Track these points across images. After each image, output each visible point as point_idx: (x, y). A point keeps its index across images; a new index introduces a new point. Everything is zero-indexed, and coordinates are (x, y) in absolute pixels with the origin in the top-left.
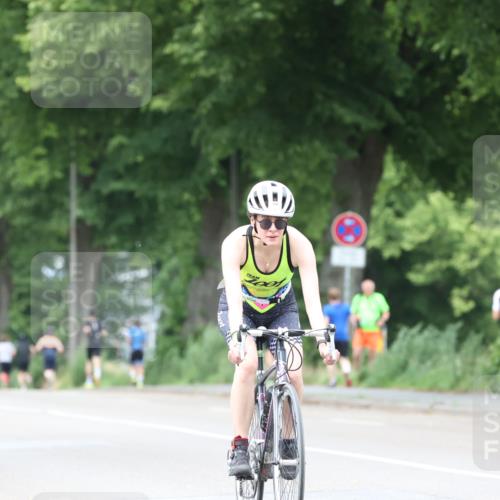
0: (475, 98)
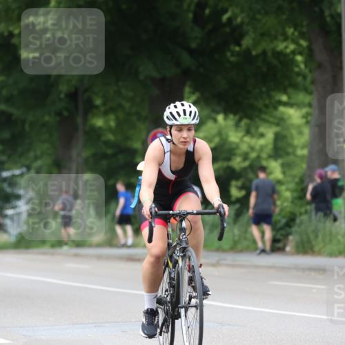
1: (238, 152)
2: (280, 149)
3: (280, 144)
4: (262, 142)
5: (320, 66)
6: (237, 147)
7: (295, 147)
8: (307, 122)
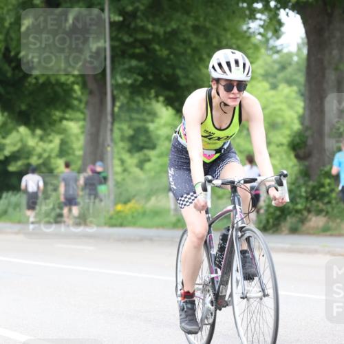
0: (40, 81)
1: (35, 153)
2: (64, 150)
3: (64, 147)
4: (52, 146)
5: (91, 93)
6: (34, 149)
7: (73, 150)
8: (83, 132)
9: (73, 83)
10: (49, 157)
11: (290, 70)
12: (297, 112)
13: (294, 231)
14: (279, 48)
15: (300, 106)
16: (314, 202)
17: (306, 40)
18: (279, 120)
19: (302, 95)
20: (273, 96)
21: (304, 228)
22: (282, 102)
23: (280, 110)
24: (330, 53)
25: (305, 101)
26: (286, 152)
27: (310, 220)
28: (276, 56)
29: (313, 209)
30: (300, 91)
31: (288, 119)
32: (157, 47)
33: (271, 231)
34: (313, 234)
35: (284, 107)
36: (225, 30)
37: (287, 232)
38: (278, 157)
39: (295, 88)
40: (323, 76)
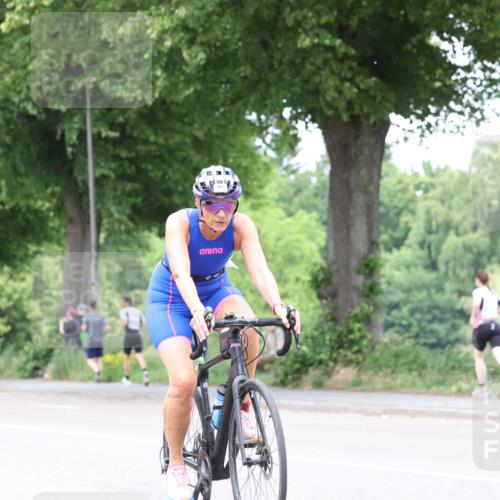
0: (7, 207)
9: (49, 210)
10: (20, 299)
11: (306, 192)
12: (318, 244)
13: (318, 385)
14: (295, 168)
15: (322, 236)
16: (341, 351)
17: (327, 158)
18: (297, 253)
19: (325, 223)
20: (289, 225)
21: (329, 382)
22: (300, 232)
23: (297, 241)
24: (358, 173)
25: (328, 231)
26: (306, 291)
27: (338, 372)
28: (292, 177)
29: (340, 359)
30: (320, 218)
31: (307, 252)
32: (150, 167)
33: (290, 387)
34: (342, 389)
35: (303, 237)
36: (230, 145)
37: (310, 386)
38: (297, 298)
39: (315, 215)
40: (350, 199)
